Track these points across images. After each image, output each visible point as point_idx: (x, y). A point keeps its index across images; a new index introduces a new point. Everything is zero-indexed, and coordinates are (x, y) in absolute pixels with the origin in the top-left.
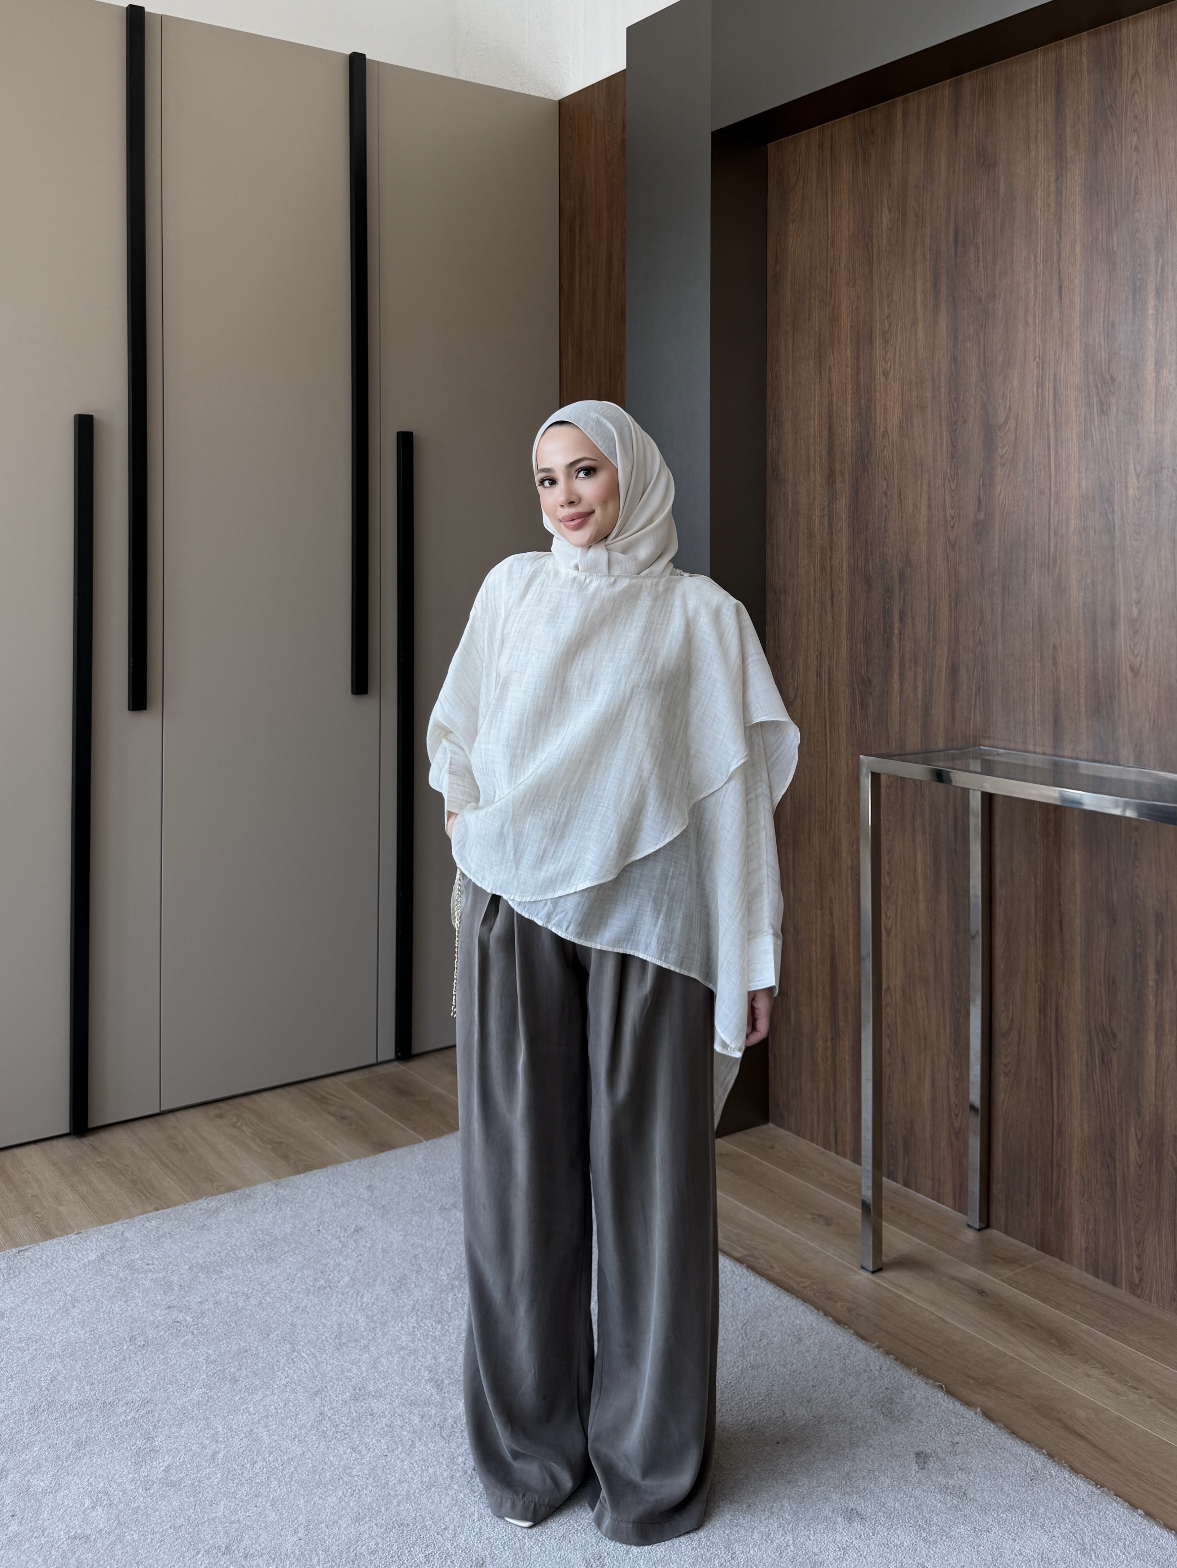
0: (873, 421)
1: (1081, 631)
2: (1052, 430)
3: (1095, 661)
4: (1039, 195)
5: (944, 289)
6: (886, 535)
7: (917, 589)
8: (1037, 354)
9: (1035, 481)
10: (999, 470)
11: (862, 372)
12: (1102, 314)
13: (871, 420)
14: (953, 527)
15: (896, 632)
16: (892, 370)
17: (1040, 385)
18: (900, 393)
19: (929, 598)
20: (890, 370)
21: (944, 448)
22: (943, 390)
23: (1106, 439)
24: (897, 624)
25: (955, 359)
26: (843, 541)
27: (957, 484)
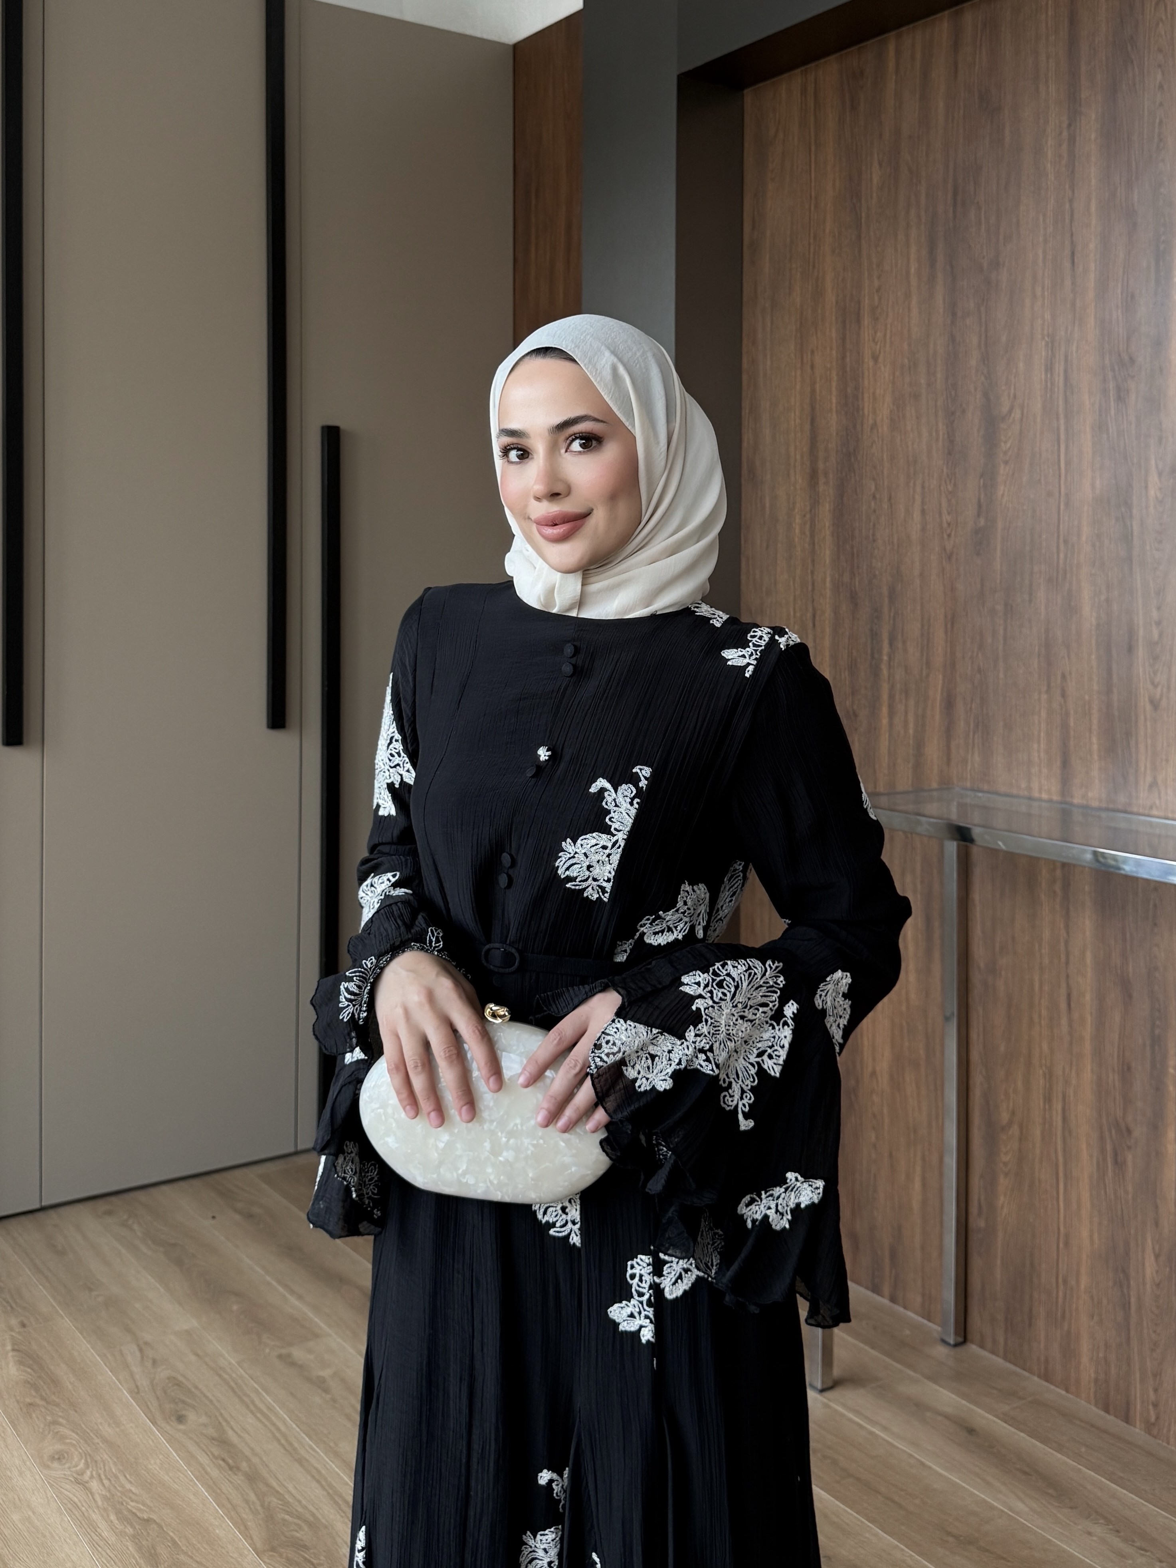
0: (861, 413)
1: (1093, 657)
2: (1062, 421)
3: (1109, 691)
4: (1049, 143)
5: (941, 258)
6: (875, 545)
7: (909, 607)
8: (1046, 332)
9: (1043, 481)
10: (1002, 466)
11: (848, 354)
12: (1120, 285)
13: (858, 411)
14: (949, 536)
15: (885, 658)
16: (882, 353)
17: (1049, 368)
18: (891, 378)
19: (923, 618)
20: (880, 352)
21: (940, 443)
22: (939, 375)
23: (1124, 431)
24: (886, 649)
25: (952, 339)
26: (827, 554)
27: (955, 485)
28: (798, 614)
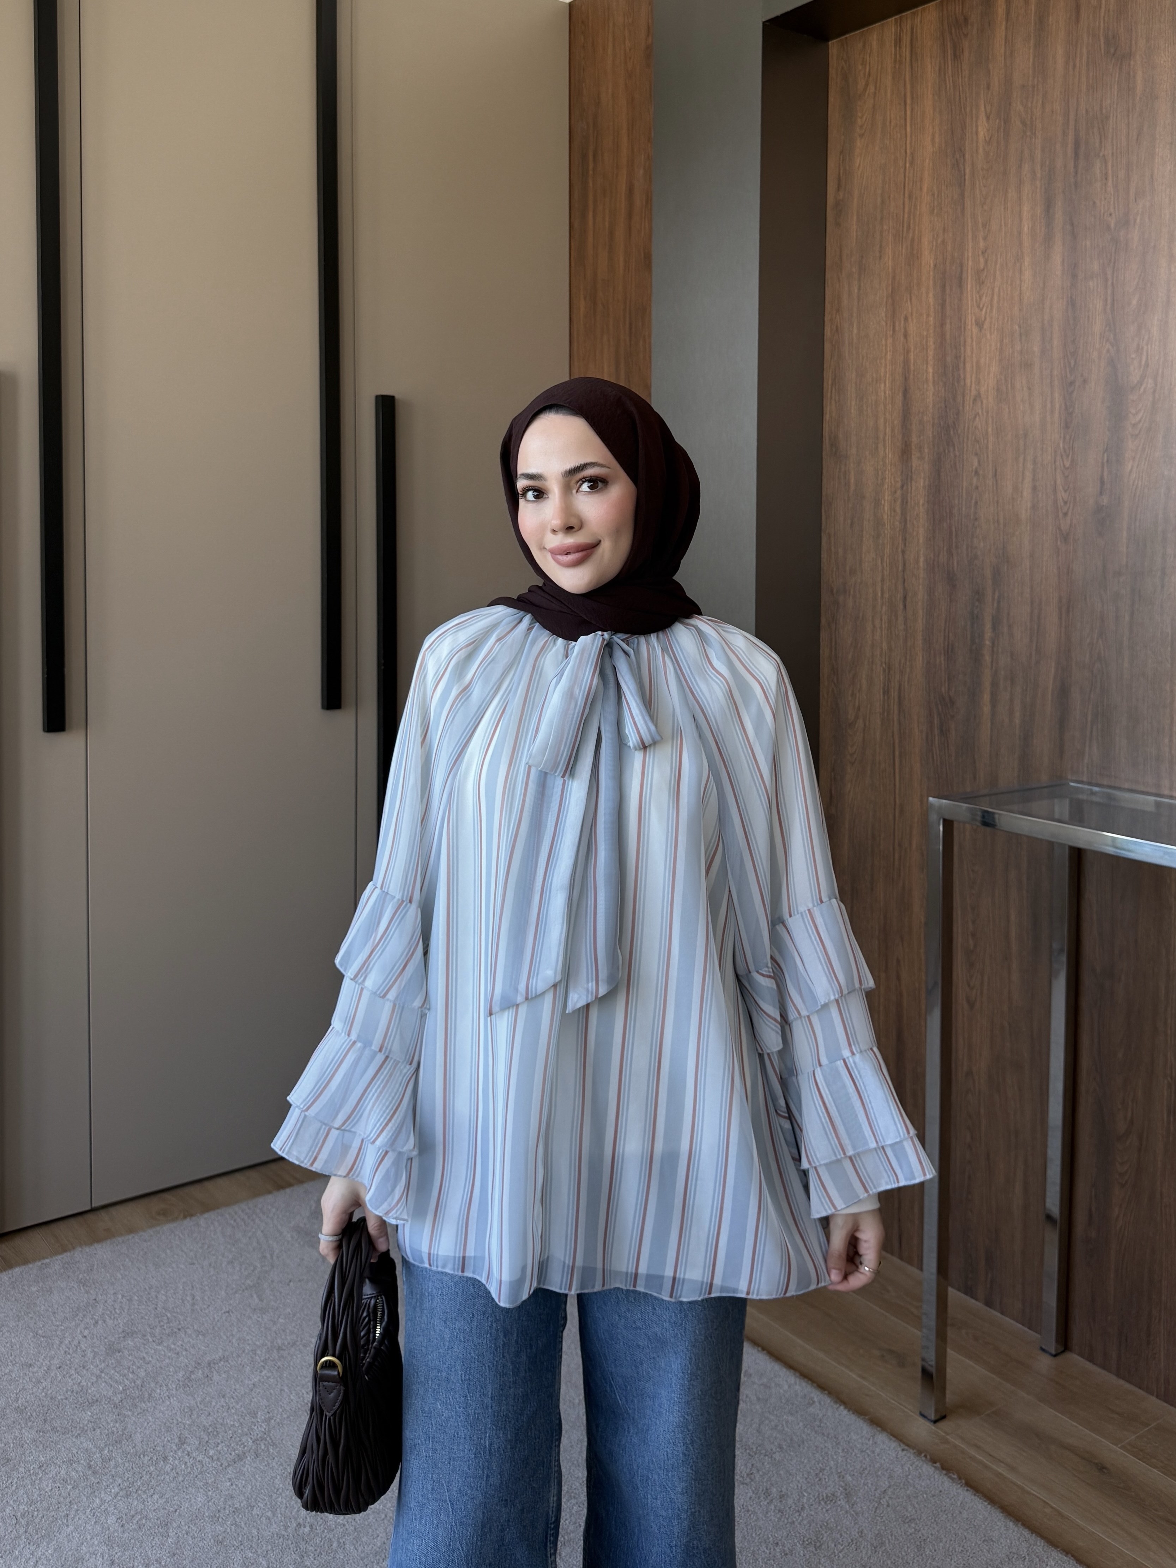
0: (962, 383)
5: (1059, 216)
6: (977, 523)
7: (1017, 590)
10: (1130, 442)
11: (948, 321)
13: (958, 382)
14: (1066, 514)
15: (988, 643)
16: (988, 319)
18: (999, 346)
19: (1032, 603)
20: (985, 319)
21: (1056, 415)
22: (1056, 342)
24: (988, 634)
25: (1072, 303)
26: (920, 531)
27: (1073, 461)
28: (886, 595)
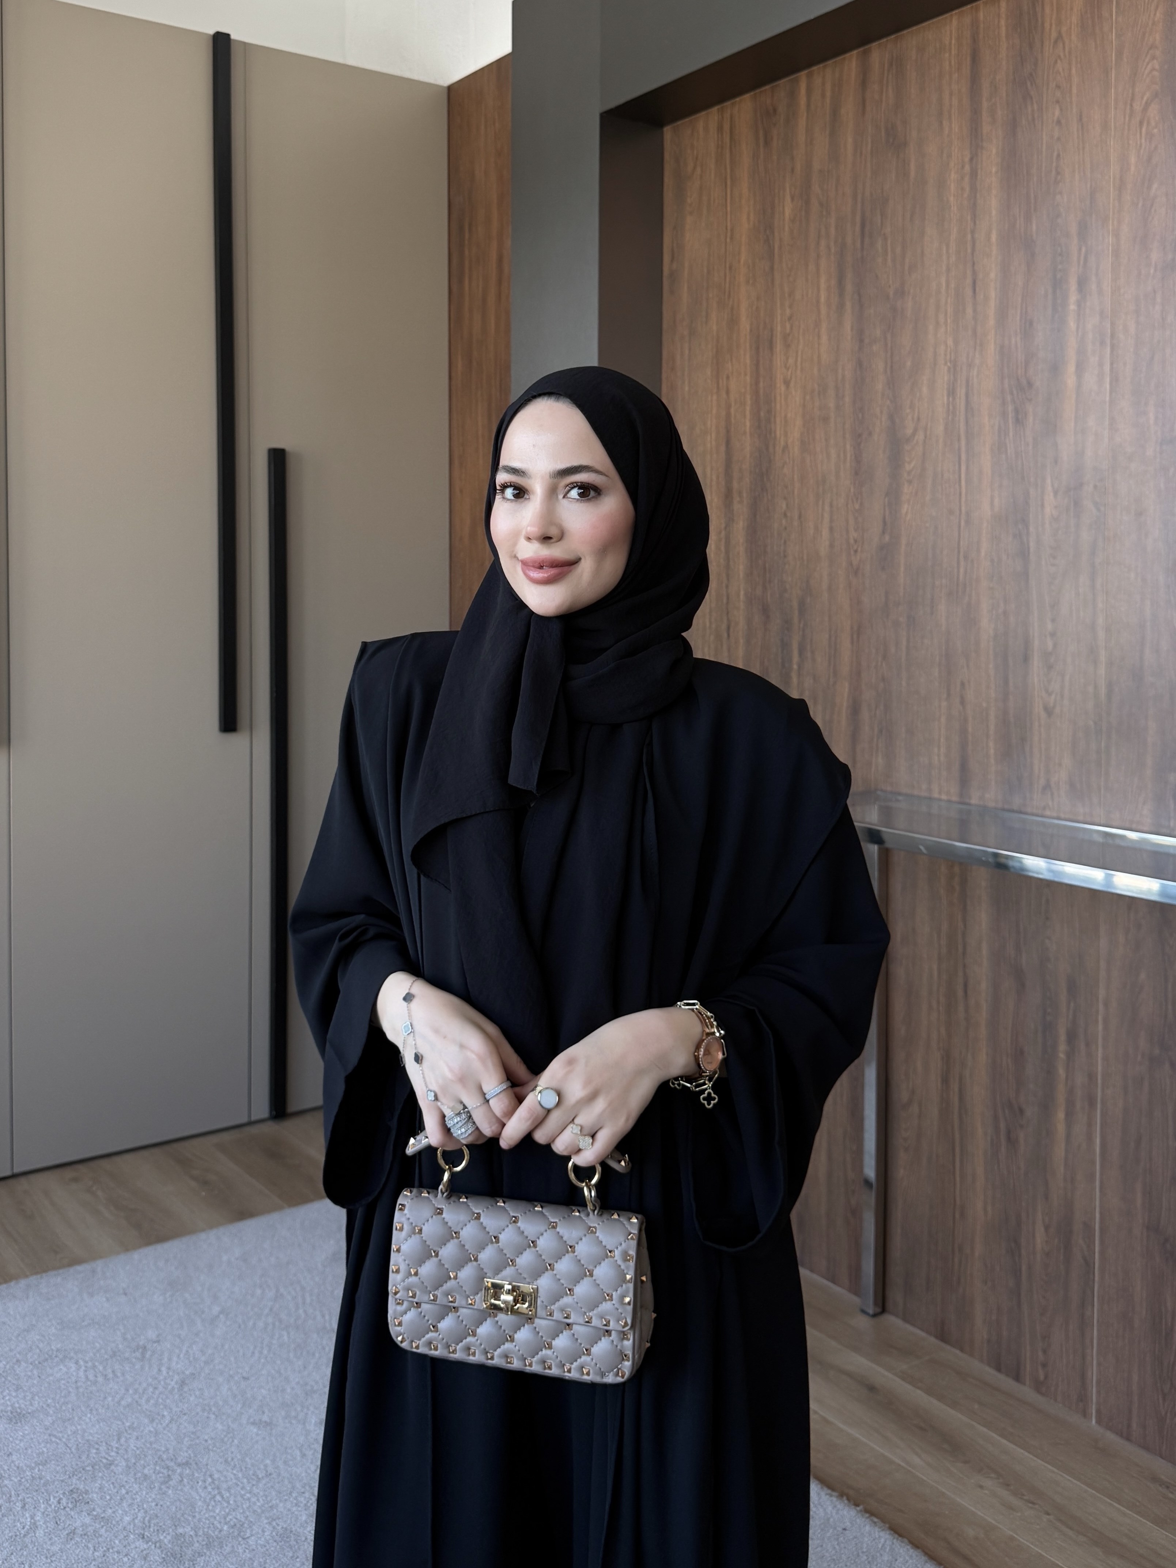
0: (773, 435)
1: (991, 666)
2: (963, 443)
3: (1005, 698)
4: (952, 177)
5: (849, 288)
6: (786, 560)
7: (817, 619)
8: (948, 357)
9: (944, 499)
10: (906, 487)
11: (761, 380)
12: (1019, 312)
13: (770, 433)
14: (856, 551)
15: (795, 667)
17: (952, 392)
18: (802, 401)
19: (830, 630)
20: (791, 378)
21: (848, 464)
22: (847, 399)
23: (1021, 451)
24: (796, 659)
25: (860, 364)
26: (740, 567)
27: (861, 504)
28: (714, 626)
